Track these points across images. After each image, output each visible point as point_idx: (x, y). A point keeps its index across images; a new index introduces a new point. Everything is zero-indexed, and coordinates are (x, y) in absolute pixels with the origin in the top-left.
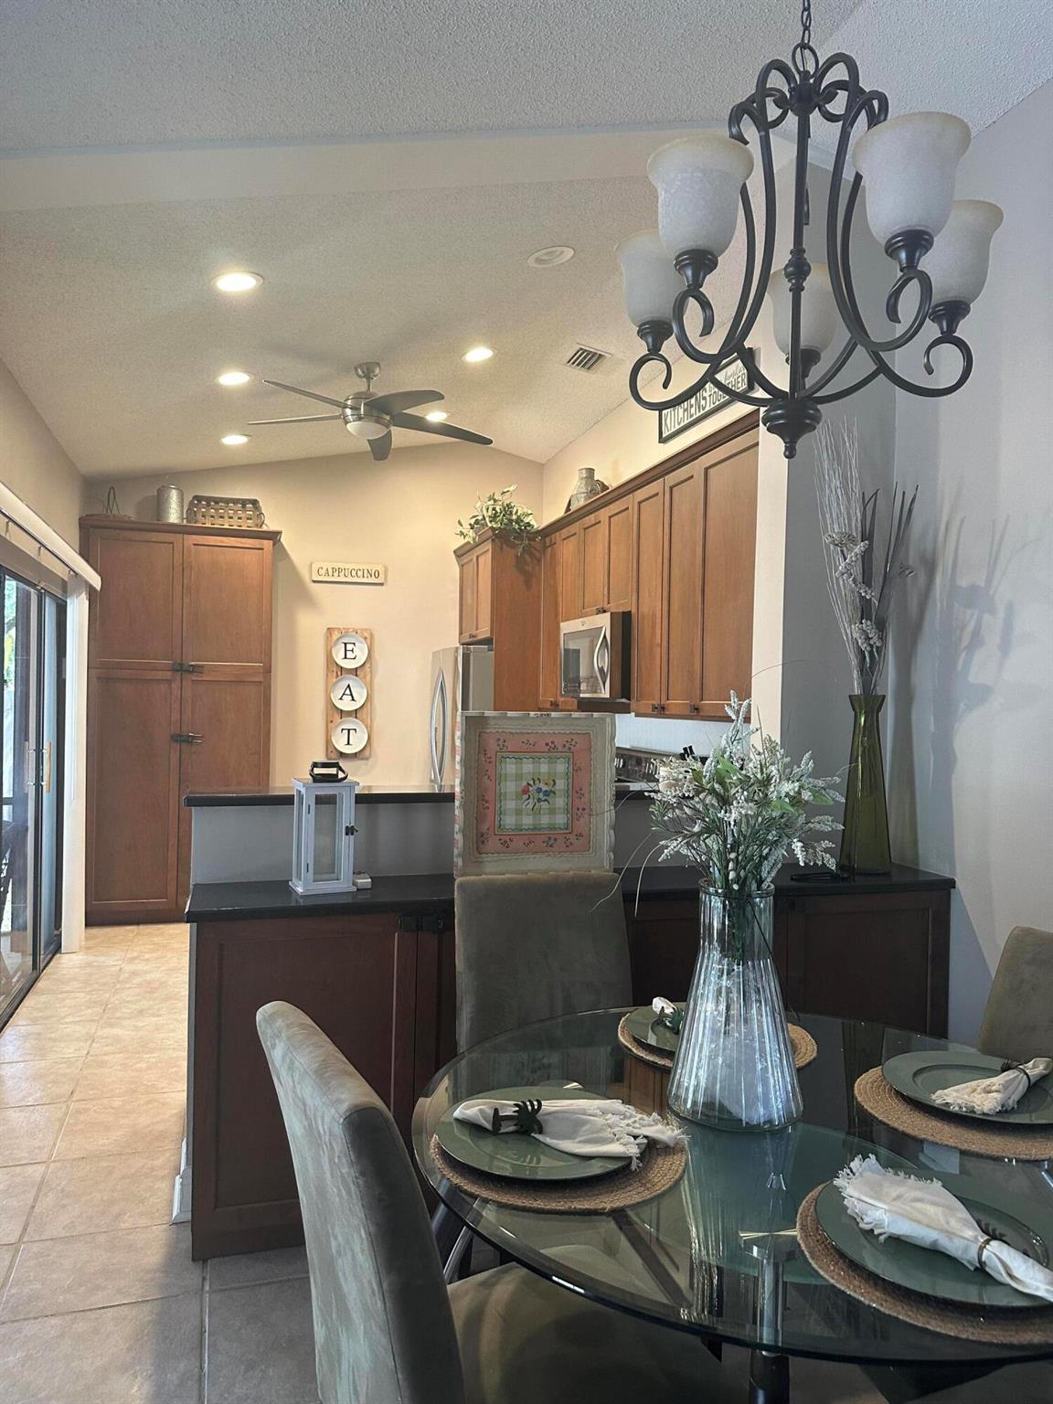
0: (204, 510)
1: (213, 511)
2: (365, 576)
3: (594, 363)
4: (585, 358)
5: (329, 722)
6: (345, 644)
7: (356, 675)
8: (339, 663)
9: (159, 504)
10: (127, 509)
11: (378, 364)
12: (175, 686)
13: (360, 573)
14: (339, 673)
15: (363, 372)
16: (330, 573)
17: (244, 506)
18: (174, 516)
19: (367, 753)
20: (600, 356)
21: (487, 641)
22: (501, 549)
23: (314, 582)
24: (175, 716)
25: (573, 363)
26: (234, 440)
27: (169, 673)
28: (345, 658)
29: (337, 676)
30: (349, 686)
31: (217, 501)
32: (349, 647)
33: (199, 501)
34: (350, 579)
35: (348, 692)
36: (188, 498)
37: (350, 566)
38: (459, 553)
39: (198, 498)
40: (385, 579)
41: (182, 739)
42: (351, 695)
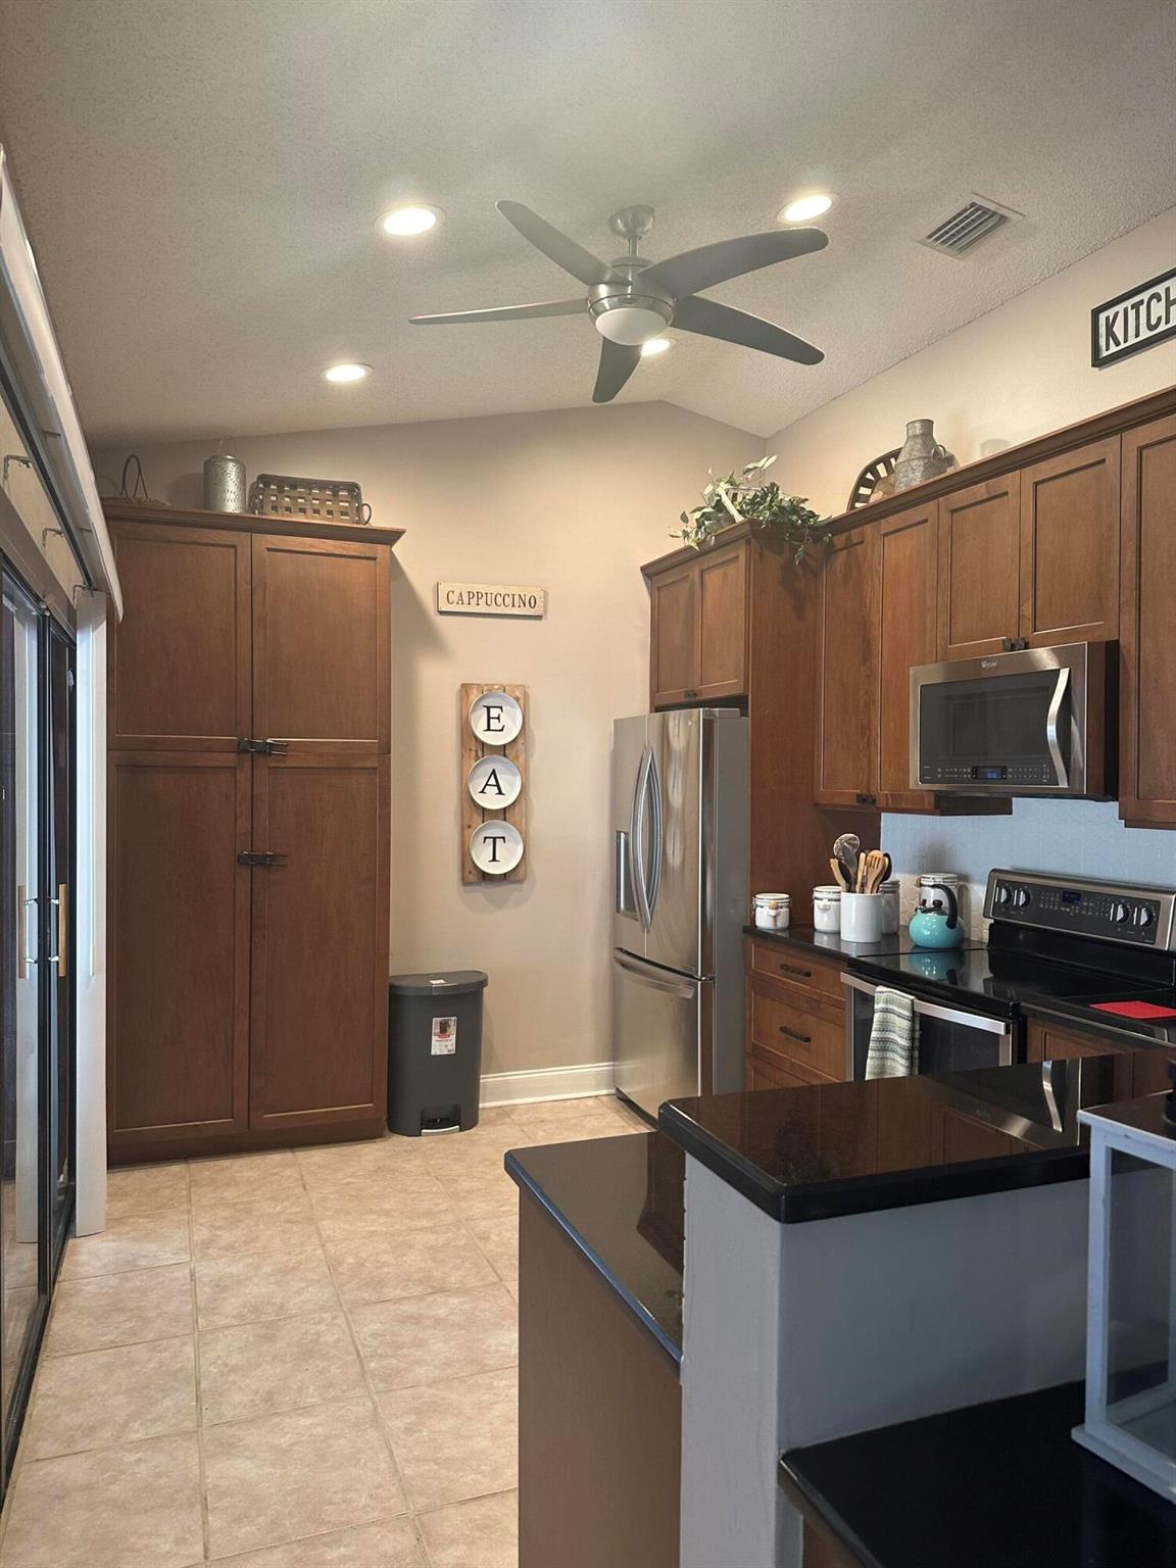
0: (273, 498)
1: (287, 499)
2: (516, 604)
3: (986, 232)
4: (979, 216)
5: (465, 828)
6: (488, 708)
7: (505, 755)
8: (478, 735)
9: (209, 485)
10: (157, 492)
11: (652, 210)
12: (243, 776)
13: (508, 600)
14: (480, 754)
15: (626, 225)
16: (466, 600)
17: (335, 494)
18: (232, 502)
19: (521, 871)
20: (1003, 219)
21: (738, 702)
22: (761, 555)
23: (442, 613)
24: (243, 824)
25: (937, 239)
26: (345, 373)
27: (233, 756)
28: (489, 729)
29: (477, 758)
30: (494, 772)
31: (295, 484)
32: (494, 712)
33: (267, 485)
34: (493, 610)
35: (492, 781)
36: (252, 479)
37: (494, 590)
38: (650, 571)
39: (266, 480)
40: (545, 607)
41: (257, 862)
42: (498, 785)
